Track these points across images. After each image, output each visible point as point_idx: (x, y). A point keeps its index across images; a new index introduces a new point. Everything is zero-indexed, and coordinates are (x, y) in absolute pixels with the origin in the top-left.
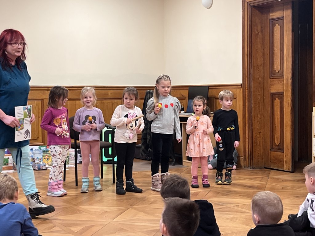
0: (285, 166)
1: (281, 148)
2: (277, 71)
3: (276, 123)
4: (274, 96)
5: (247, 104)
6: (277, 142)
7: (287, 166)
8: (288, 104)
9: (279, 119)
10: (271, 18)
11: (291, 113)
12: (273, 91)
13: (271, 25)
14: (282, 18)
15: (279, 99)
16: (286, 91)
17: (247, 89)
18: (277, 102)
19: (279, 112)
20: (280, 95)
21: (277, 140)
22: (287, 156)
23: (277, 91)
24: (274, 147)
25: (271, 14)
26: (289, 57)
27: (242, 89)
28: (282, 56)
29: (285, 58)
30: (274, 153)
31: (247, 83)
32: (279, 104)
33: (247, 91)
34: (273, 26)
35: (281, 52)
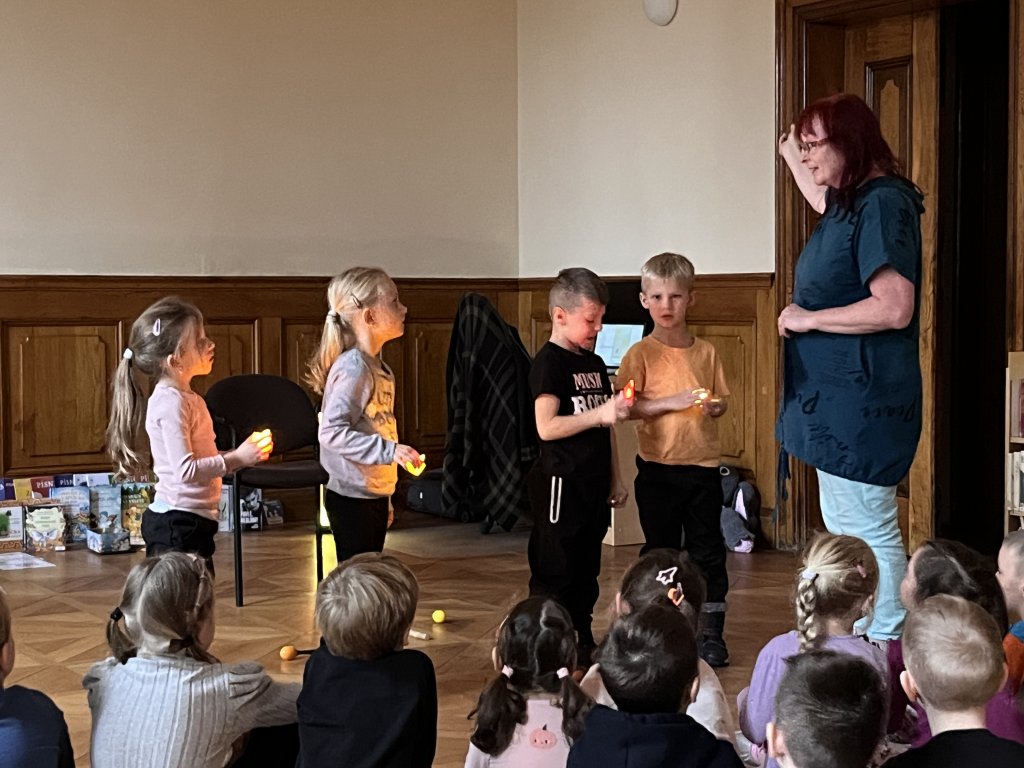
0: (912, 542)
10: (871, 59)
13: (869, 83)
14: (905, 62)
22: (918, 508)
25: (870, 49)
27: (773, 291)
34: (877, 85)
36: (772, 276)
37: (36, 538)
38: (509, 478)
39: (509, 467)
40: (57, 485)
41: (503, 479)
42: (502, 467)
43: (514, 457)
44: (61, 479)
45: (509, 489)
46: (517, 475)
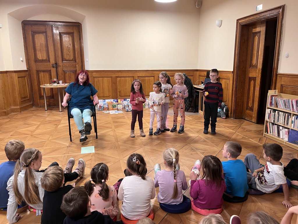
0: (253, 120)
1: (252, 109)
2: (254, 65)
3: (251, 95)
4: (250, 79)
5: (234, 83)
6: (250, 105)
7: (254, 120)
8: (258, 84)
9: (252, 93)
10: (253, 32)
11: (260, 90)
12: (250, 76)
13: (253, 36)
14: (260, 32)
15: (254, 81)
16: (258, 77)
17: (235, 74)
18: (252, 82)
19: (253, 89)
20: (254, 79)
21: (250, 104)
22: (255, 114)
23: (253, 76)
24: (248, 108)
25: (253, 30)
26: (261, 56)
27: (232, 74)
28: (257, 55)
29: (259, 57)
30: (248, 111)
31: (235, 71)
32: (253, 84)
33: (235, 75)
34: (254, 36)
35: (257, 53)
36: (233, 72)
37: (119, 108)
38: (188, 103)
39: (188, 101)
40: (124, 100)
41: (187, 103)
42: (187, 101)
43: (189, 100)
44: (125, 100)
45: (188, 105)
46: (189, 103)
